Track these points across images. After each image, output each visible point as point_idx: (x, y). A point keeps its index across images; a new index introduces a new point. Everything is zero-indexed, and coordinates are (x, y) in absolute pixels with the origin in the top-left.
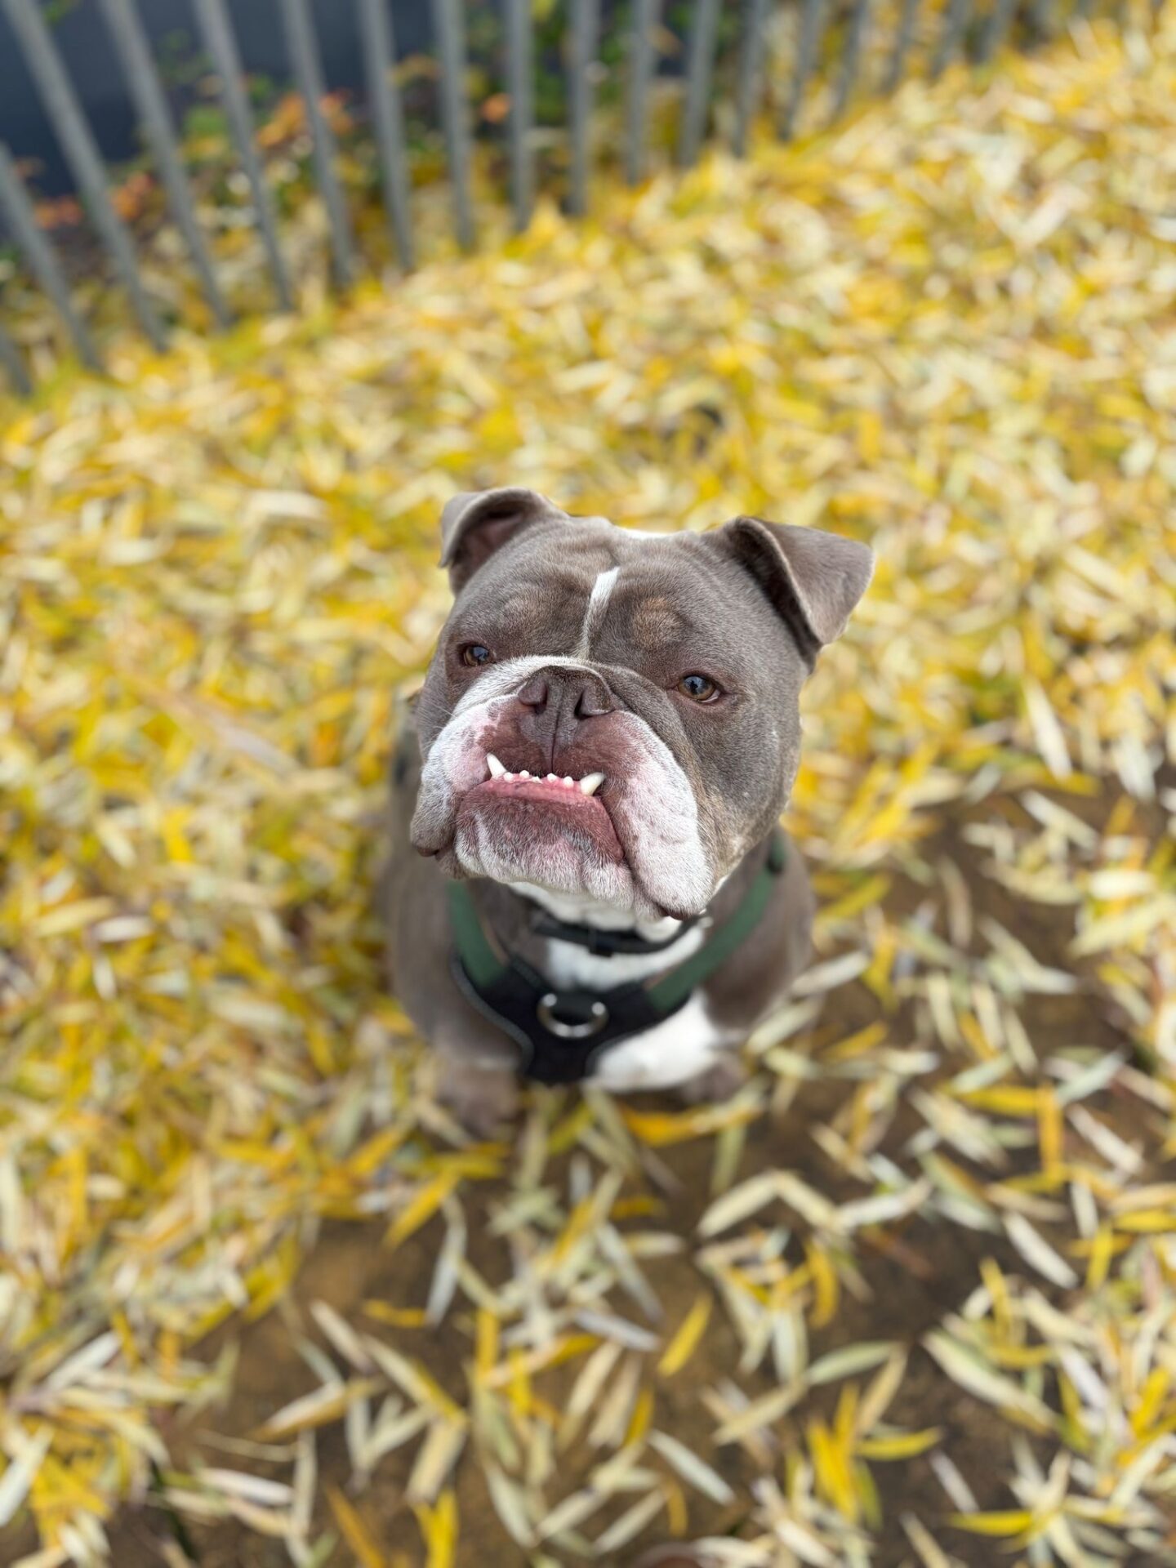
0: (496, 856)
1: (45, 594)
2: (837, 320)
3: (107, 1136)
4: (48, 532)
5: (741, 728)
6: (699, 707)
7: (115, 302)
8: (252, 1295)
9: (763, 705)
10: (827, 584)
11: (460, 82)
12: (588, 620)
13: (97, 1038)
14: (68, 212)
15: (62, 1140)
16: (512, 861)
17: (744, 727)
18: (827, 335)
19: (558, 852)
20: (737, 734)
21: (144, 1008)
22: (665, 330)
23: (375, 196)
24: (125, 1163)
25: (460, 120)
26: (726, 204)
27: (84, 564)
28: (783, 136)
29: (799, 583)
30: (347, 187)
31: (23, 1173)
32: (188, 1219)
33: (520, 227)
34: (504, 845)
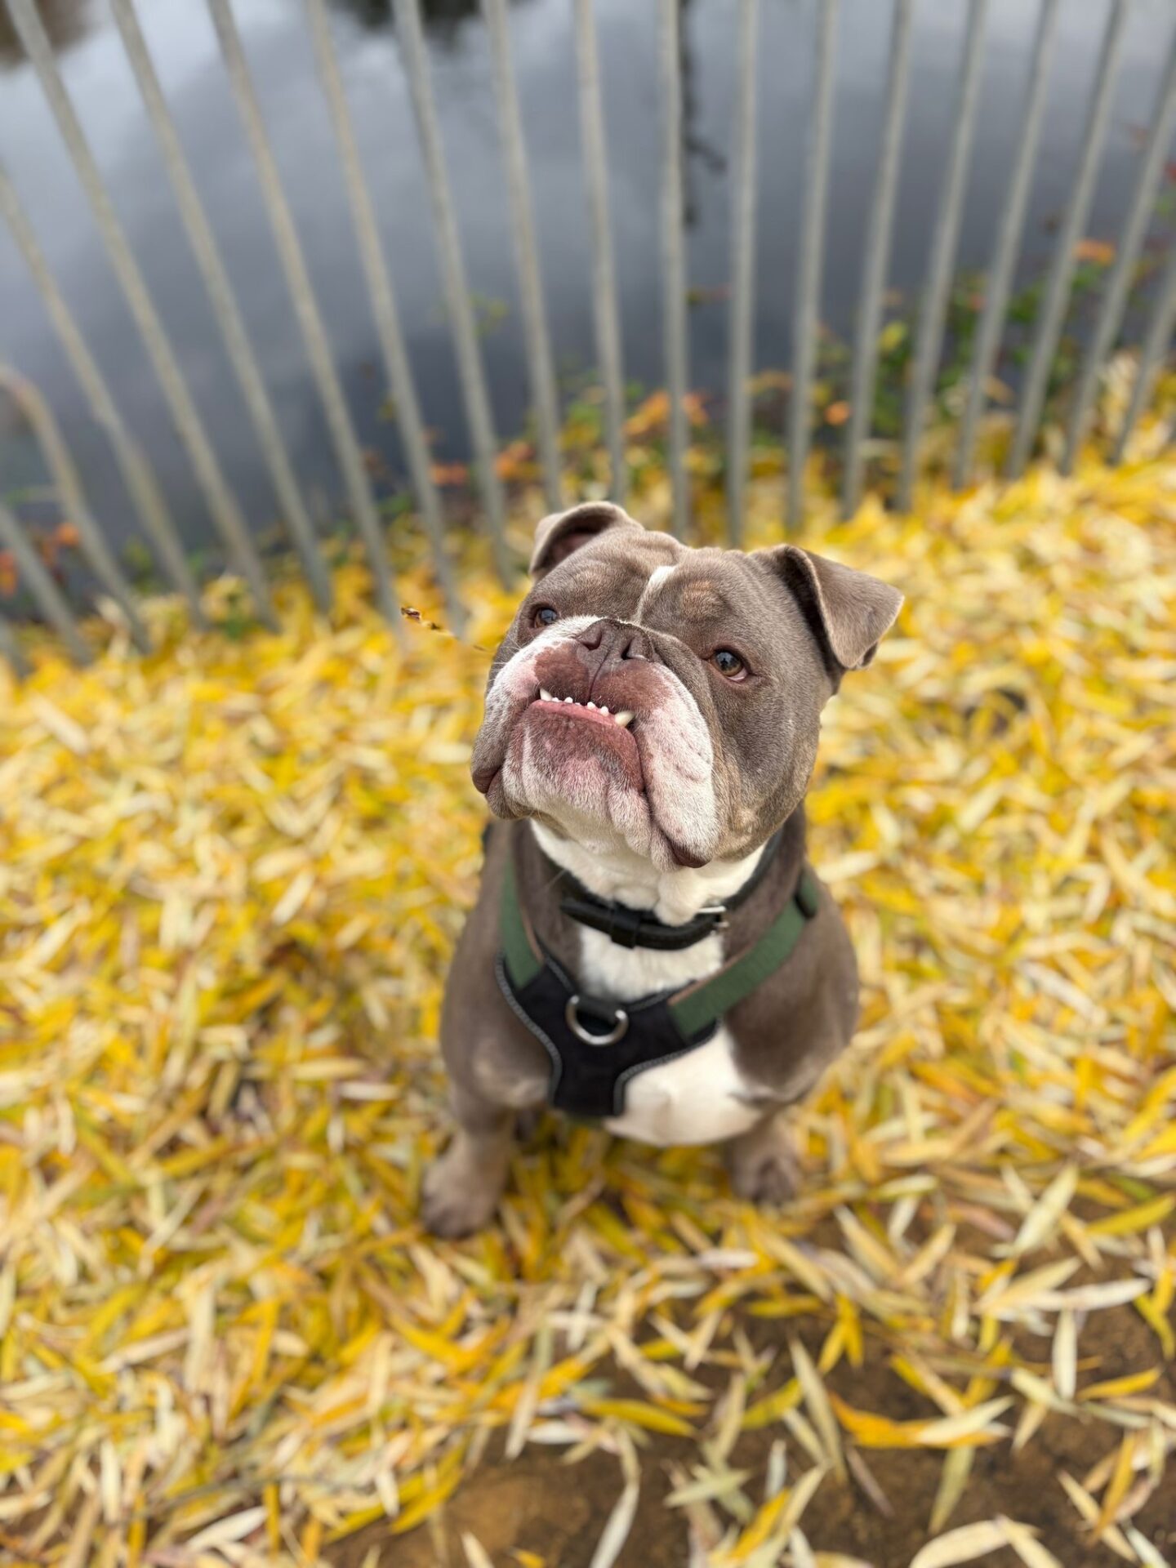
0: (535, 770)
1: (366, 779)
2: (1152, 624)
3: (303, 1289)
4: (382, 728)
5: (762, 710)
6: (726, 681)
7: (479, 548)
8: (404, 1506)
9: (783, 694)
10: (853, 613)
11: (807, 392)
12: (644, 598)
13: (315, 1192)
14: (456, 473)
15: (262, 1285)
16: (548, 776)
17: (765, 710)
18: (1141, 637)
19: (589, 768)
20: (758, 715)
21: (365, 1171)
22: (975, 619)
23: (718, 482)
24: (312, 1321)
25: (802, 422)
26: (1050, 514)
27: (405, 758)
28: (1112, 460)
29: (827, 606)
30: (694, 475)
31: (219, 1310)
32: (359, 1401)
33: (846, 517)
34: (544, 758)
